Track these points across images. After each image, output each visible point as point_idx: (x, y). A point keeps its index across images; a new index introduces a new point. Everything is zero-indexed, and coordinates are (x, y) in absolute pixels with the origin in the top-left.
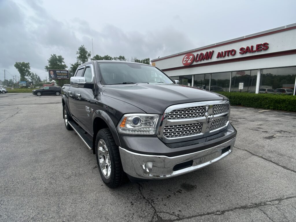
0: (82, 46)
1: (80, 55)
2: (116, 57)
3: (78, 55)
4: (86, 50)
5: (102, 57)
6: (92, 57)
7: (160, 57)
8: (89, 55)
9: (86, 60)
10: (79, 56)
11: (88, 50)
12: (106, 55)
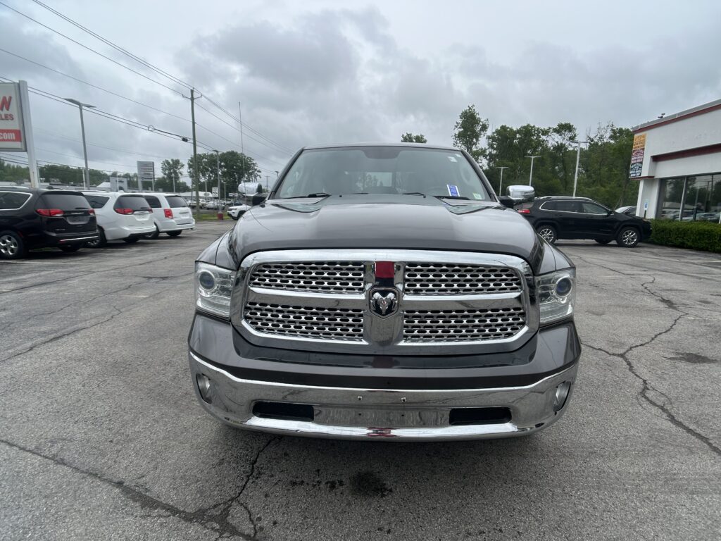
0: (470, 108)
1: (462, 129)
2: (550, 128)
3: (457, 131)
4: (478, 116)
5: (515, 129)
6: (489, 132)
7: (664, 116)
8: (484, 128)
9: (474, 140)
10: (460, 132)
11: (482, 117)
12: (526, 125)
